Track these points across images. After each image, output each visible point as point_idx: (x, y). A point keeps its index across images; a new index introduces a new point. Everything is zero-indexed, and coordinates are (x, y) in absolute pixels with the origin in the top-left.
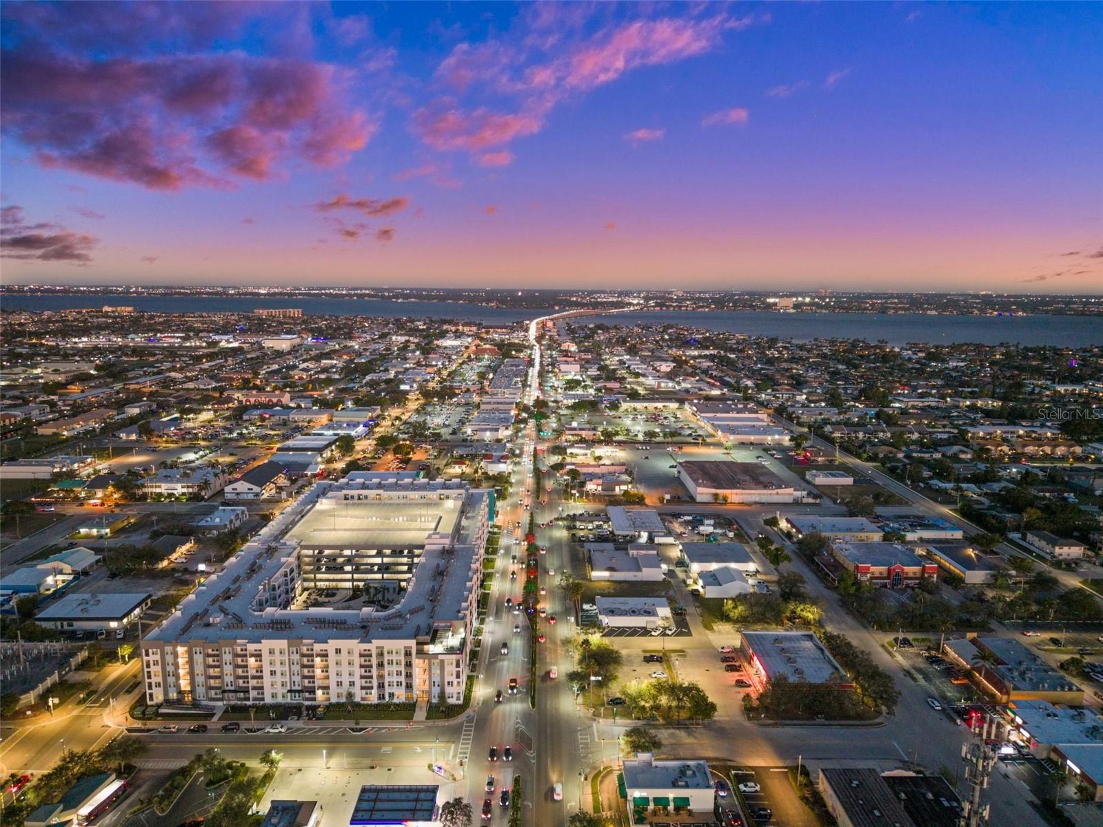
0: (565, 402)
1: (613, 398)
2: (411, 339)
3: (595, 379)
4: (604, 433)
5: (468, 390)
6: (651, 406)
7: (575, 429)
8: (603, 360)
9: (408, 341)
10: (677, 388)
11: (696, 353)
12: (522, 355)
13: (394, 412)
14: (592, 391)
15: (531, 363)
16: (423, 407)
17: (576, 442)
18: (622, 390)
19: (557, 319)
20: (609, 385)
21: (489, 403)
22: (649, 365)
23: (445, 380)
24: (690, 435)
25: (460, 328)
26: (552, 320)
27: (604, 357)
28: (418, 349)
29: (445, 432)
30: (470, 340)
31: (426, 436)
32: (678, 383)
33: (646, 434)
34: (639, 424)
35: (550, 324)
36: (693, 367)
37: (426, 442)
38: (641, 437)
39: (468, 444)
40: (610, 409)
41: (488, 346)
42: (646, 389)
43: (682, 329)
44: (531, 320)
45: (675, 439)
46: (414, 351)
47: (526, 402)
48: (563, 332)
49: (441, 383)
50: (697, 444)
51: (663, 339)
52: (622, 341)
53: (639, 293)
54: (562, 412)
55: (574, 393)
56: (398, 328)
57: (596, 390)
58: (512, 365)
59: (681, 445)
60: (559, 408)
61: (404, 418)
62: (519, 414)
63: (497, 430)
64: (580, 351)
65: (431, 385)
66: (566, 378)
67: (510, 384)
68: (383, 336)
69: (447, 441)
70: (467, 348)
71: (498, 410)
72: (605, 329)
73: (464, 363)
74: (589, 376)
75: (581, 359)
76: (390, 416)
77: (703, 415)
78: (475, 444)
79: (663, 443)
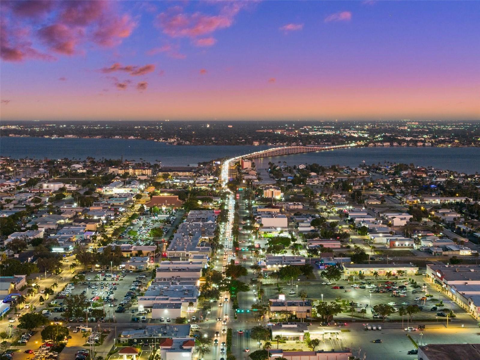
0: (269, 267)
1: (332, 262)
2: (67, 186)
3: (308, 237)
4: (322, 309)
5: (140, 253)
6: (383, 271)
7: (282, 304)
8: (317, 211)
9: (62, 189)
10: (416, 247)
11: (438, 201)
12: (210, 205)
13: (44, 282)
14: (303, 253)
15: (223, 216)
16: (81, 275)
17: (284, 322)
18: (344, 251)
19: (257, 158)
20: (327, 244)
21: (168, 270)
22: (378, 217)
23: (110, 240)
24: (435, 309)
25: (131, 171)
26: (250, 159)
27: (318, 208)
28: (75, 200)
29: (109, 310)
30: (142, 187)
31: (84, 315)
32: (417, 241)
33: (376, 309)
34: (367, 296)
35: (247, 165)
36: (435, 220)
37: (84, 322)
38: (369, 313)
39: (140, 325)
40: (329, 277)
41: (166, 195)
42: (375, 249)
43: (418, 170)
44: (222, 160)
45: (415, 315)
46: (70, 202)
47: (216, 268)
48: (265, 175)
49: (104, 244)
50: (442, 322)
51: (395, 183)
52: (343, 187)
53: (362, 124)
54: (265, 281)
55: (280, 255)
56: (50, 172)
57: (310, 251)
58: (198, 220)
59: (422, 323)
60: (260, 275)
61: (56, 290)
62: (207, 285)
63: (178, 306)
64: (287, 200)
65: (91, 247)
66: (269, 235)
67: (195, 244)
68: (31, 183)
69: (112, 320)
70: (138, 197)
71: (179, 279)
72: (319, 170)
73: (134, 217)
74: (300, 233)
75: (289, 210)
76: (37, 287)
77: (450, 283)
78: (149, 325)
79: (399, 321)
